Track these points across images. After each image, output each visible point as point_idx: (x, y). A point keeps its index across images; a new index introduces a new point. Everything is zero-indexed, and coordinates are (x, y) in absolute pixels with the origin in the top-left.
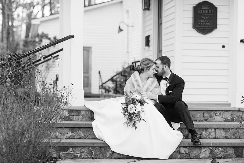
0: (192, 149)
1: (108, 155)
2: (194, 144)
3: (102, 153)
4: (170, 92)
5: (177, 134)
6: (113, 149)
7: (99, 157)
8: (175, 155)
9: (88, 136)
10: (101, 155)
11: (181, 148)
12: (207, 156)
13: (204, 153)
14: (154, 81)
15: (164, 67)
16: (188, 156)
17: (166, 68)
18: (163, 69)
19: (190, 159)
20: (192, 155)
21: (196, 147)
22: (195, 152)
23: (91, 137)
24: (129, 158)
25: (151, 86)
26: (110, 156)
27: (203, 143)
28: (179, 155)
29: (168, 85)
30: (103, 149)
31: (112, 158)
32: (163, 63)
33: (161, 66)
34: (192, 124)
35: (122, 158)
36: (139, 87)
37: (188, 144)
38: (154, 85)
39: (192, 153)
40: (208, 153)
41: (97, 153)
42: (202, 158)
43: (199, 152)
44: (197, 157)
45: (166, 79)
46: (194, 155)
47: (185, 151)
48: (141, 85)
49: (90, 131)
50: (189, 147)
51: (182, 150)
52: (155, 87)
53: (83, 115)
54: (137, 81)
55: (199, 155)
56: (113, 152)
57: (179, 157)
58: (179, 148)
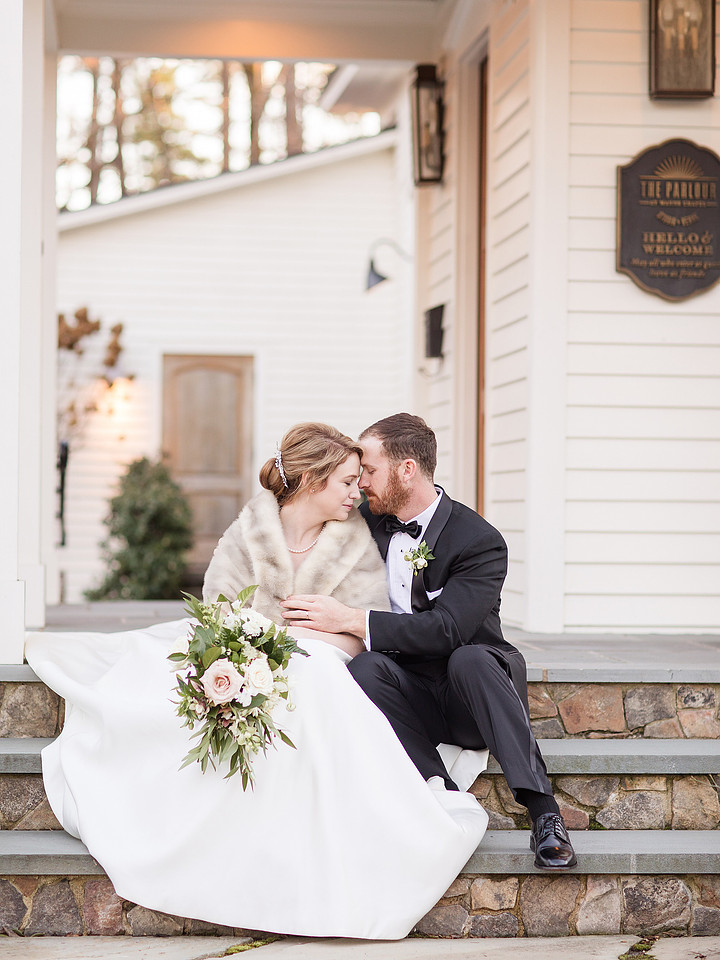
0: (535, 884)
1: (104, 915)
2: (539, 864)
3: (74, 909)
4: (431, 596)
5: (453, 813)
6: (125, 890)
7: (56, 928)
8: (447, 918)
9: (20, 817)
10: (67, 918)
11: (480, 883)
12: (613, 924)
13: (601, 906)
14: (352, 538)
15: (401, 471)
16: (512, 926)
17: (407, 476)
18: (394, 480)
19: (526, 935)
20: (536, 917)
21: (553, 877)
22: (552, 901)
23: (36, 824)
24: (210, 935)
25: (336, 561)
26: (114, 924)
27: (589, 857)
28: (470, 918)
29: (422, 562)
30: (77, 889)
31: (123, 933)
32: (394, 450)
33: (383, 466)
34: (533, 759)
35: (176, 934)
36: (272, 571)
37: (515, 859)
38: (353, 558)
39: (536, 907)
40: (616, 904)
41: (49, 909)
42: (584, 934)
43: (572, 904)
44: (563, 928)
45: (413, 530)
46: (545, 919)
47: (498, 897)
48: (285, 559)
49: (33, 790)
50: (521, 877)
51: (485, 893)
52: (357, 570)
53: (13, 711)
54: (262, 539)
55: (571, 919)
56: (128, 906)
57: (466, 927)
58: (464, 886)
